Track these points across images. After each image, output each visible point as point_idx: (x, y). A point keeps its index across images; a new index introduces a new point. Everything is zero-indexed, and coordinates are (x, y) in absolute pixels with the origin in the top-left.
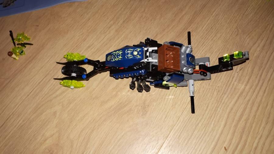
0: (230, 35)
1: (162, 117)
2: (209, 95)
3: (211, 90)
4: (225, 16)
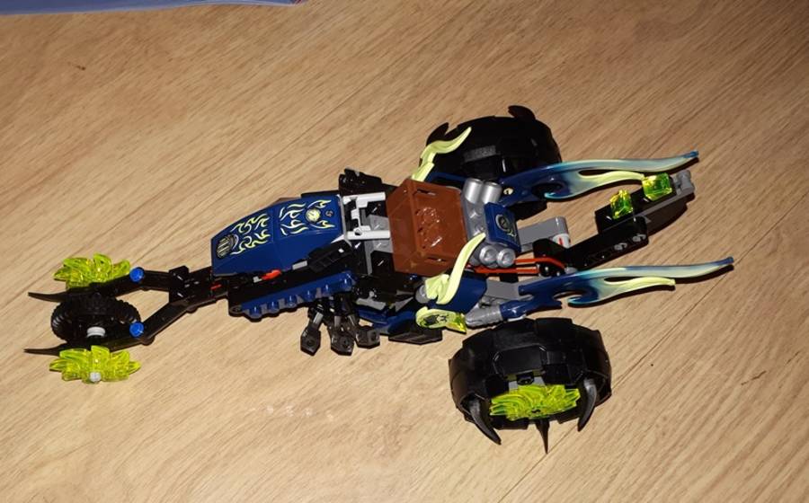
0: (748, 247)
1: (450, 477)
2: (626, 439)
3: (636, 425)
4: (745, 176)
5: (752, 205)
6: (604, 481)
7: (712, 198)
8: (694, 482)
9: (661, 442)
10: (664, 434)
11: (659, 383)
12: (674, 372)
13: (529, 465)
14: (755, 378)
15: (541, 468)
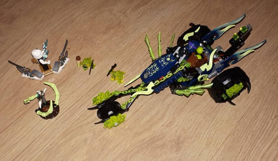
0: (268, 82)
1: (196, 155)
2: (243, 138)
3: (245, 134)
4: (263, 63)
5: (266, 70)
6: (239, 151)
7: (255, 70)
8: (264, 148)
9: (253, 138)
10: (253, 136)
11: (249, 122)
12: (253, 118)
13: (218, 148)
14: (275, 117)
15: (221, 149)
